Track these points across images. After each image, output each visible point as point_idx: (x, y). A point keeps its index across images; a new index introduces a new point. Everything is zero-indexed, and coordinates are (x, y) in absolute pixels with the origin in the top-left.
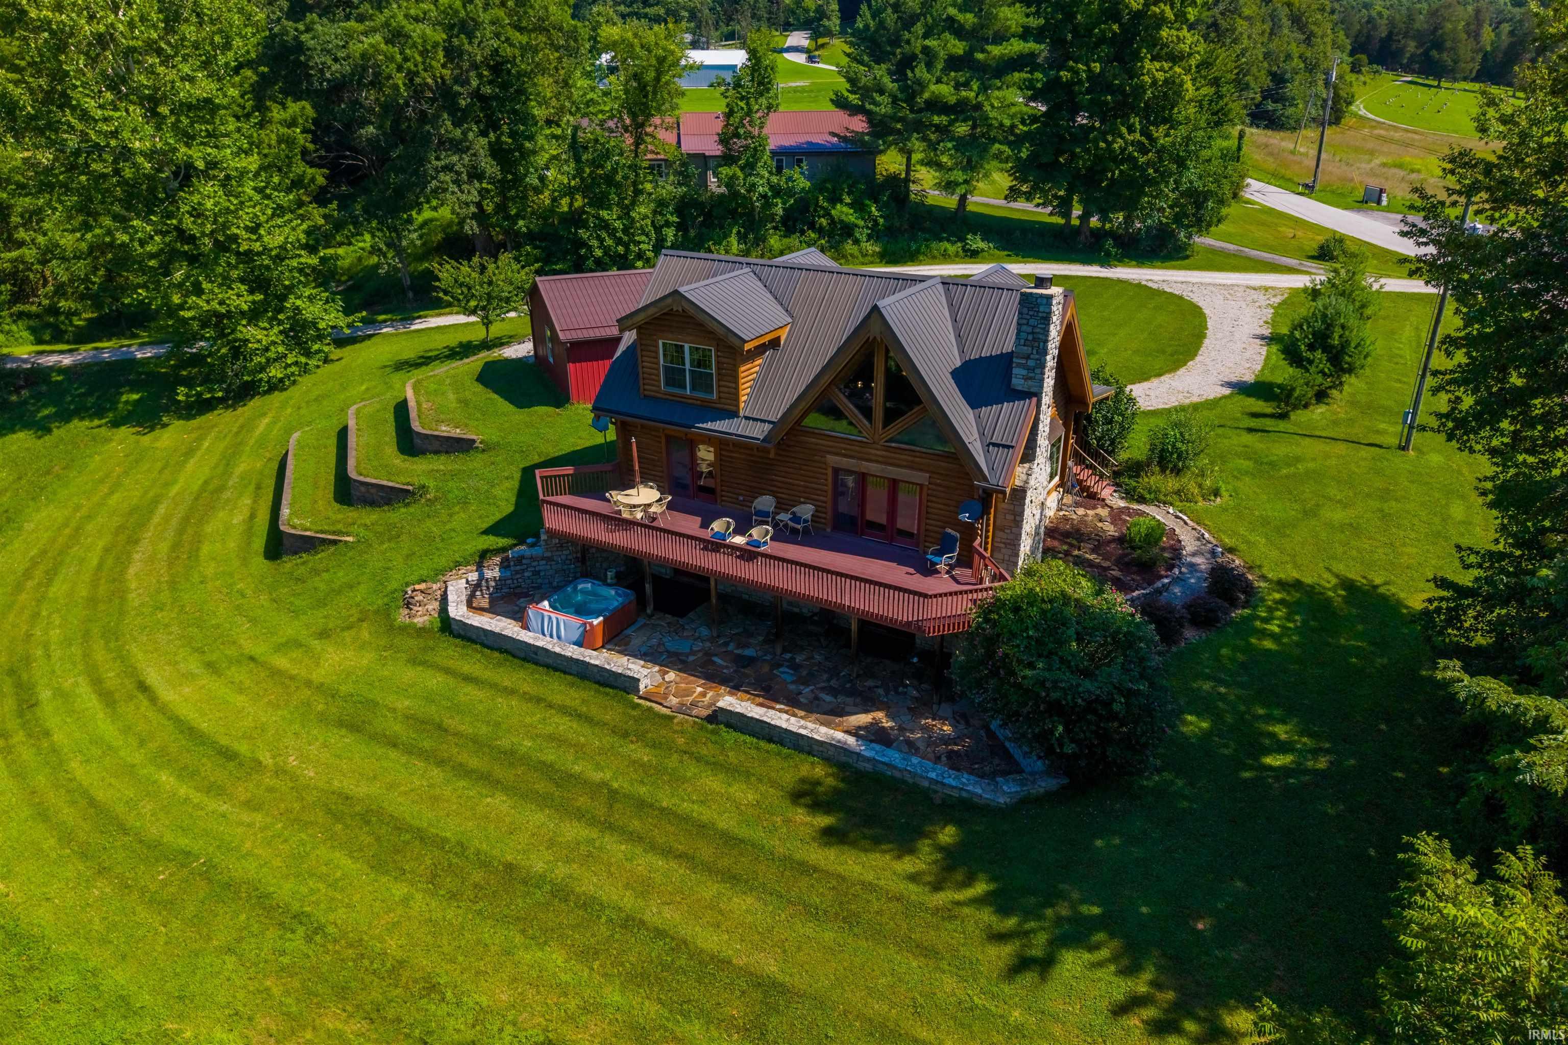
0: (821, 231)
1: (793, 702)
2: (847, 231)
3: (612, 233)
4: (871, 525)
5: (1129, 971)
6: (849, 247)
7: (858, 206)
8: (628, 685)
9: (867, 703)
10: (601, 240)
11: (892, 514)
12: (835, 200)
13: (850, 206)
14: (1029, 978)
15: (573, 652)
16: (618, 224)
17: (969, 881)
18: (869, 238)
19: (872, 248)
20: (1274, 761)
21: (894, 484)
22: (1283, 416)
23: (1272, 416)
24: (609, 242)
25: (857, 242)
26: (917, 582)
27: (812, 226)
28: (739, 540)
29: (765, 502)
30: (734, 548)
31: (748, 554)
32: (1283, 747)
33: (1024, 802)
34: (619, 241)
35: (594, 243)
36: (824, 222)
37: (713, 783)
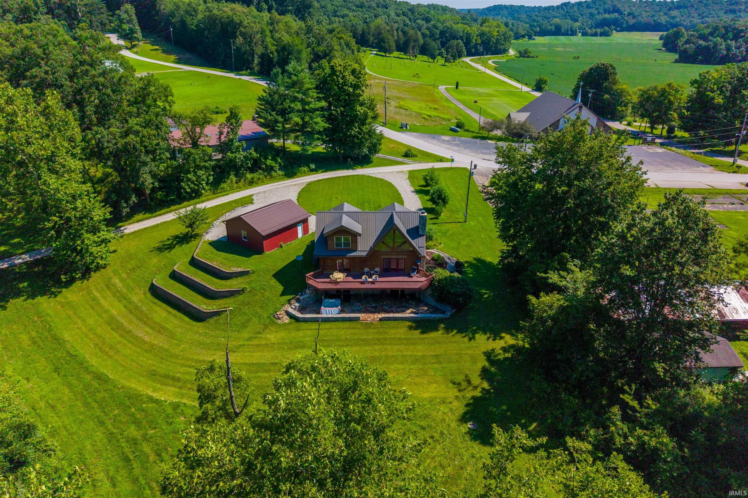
0: (263, 170)
1: (393, 312)
2: (271, 168)
3: (193, 182)
4: (393, 269)
5: (486, 334)
6: (273, 173)
7: (274, 159)
8: (357, 319)
9: (408, 308)
10: (188, 185)
11: (397, 265)
12: (266, 158)
13: (272, 160)
14: (473, 340)
15: (339, 316)
16: (194, 179)
17: (452, 332)
18: (279, 169)
19: (280, 173)
20: (485, 296)
21: (398, 260)
22: (437, 218)
23: (434, 218)
24: (192, 186)
25: (275, 171)
26: (410, 279)
27: (260, 168)
28: (370, 280)
29: (366, 270)
30: (369, 282)
31: (373, 283)
32: (485, 294)
33: (451, 315)
34: (195, 185)
35: (186, 187)
36: (264, 166)
37: (394, 331)
